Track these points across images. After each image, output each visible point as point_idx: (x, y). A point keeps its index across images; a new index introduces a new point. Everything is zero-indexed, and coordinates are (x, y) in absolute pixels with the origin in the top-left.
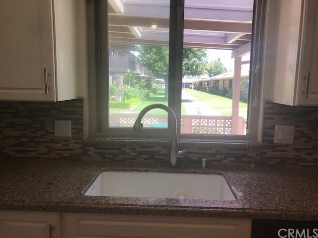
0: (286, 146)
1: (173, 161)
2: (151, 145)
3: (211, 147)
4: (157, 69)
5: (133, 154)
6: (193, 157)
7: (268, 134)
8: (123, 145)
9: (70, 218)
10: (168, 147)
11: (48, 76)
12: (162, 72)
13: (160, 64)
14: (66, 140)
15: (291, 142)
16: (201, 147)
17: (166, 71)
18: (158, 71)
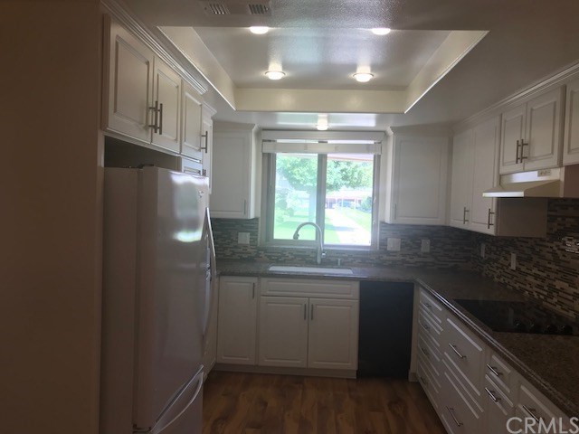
0: (396, 252)
1: (319, 261)
2: (304, 251)
3: (344, 252)
4: (297, 177)
5: (290, 257)
6: (333, 259)
7: (383, 243)
8: (284, 250)
9: (264, 280)
10: (315, 252)
11: (246, 204)
12: (305, 182)
13: (303, 170)
14: (245, 246)
15: (399, 250)
16: (338, 252)
17: (311, 181)
18: (298, 181)
